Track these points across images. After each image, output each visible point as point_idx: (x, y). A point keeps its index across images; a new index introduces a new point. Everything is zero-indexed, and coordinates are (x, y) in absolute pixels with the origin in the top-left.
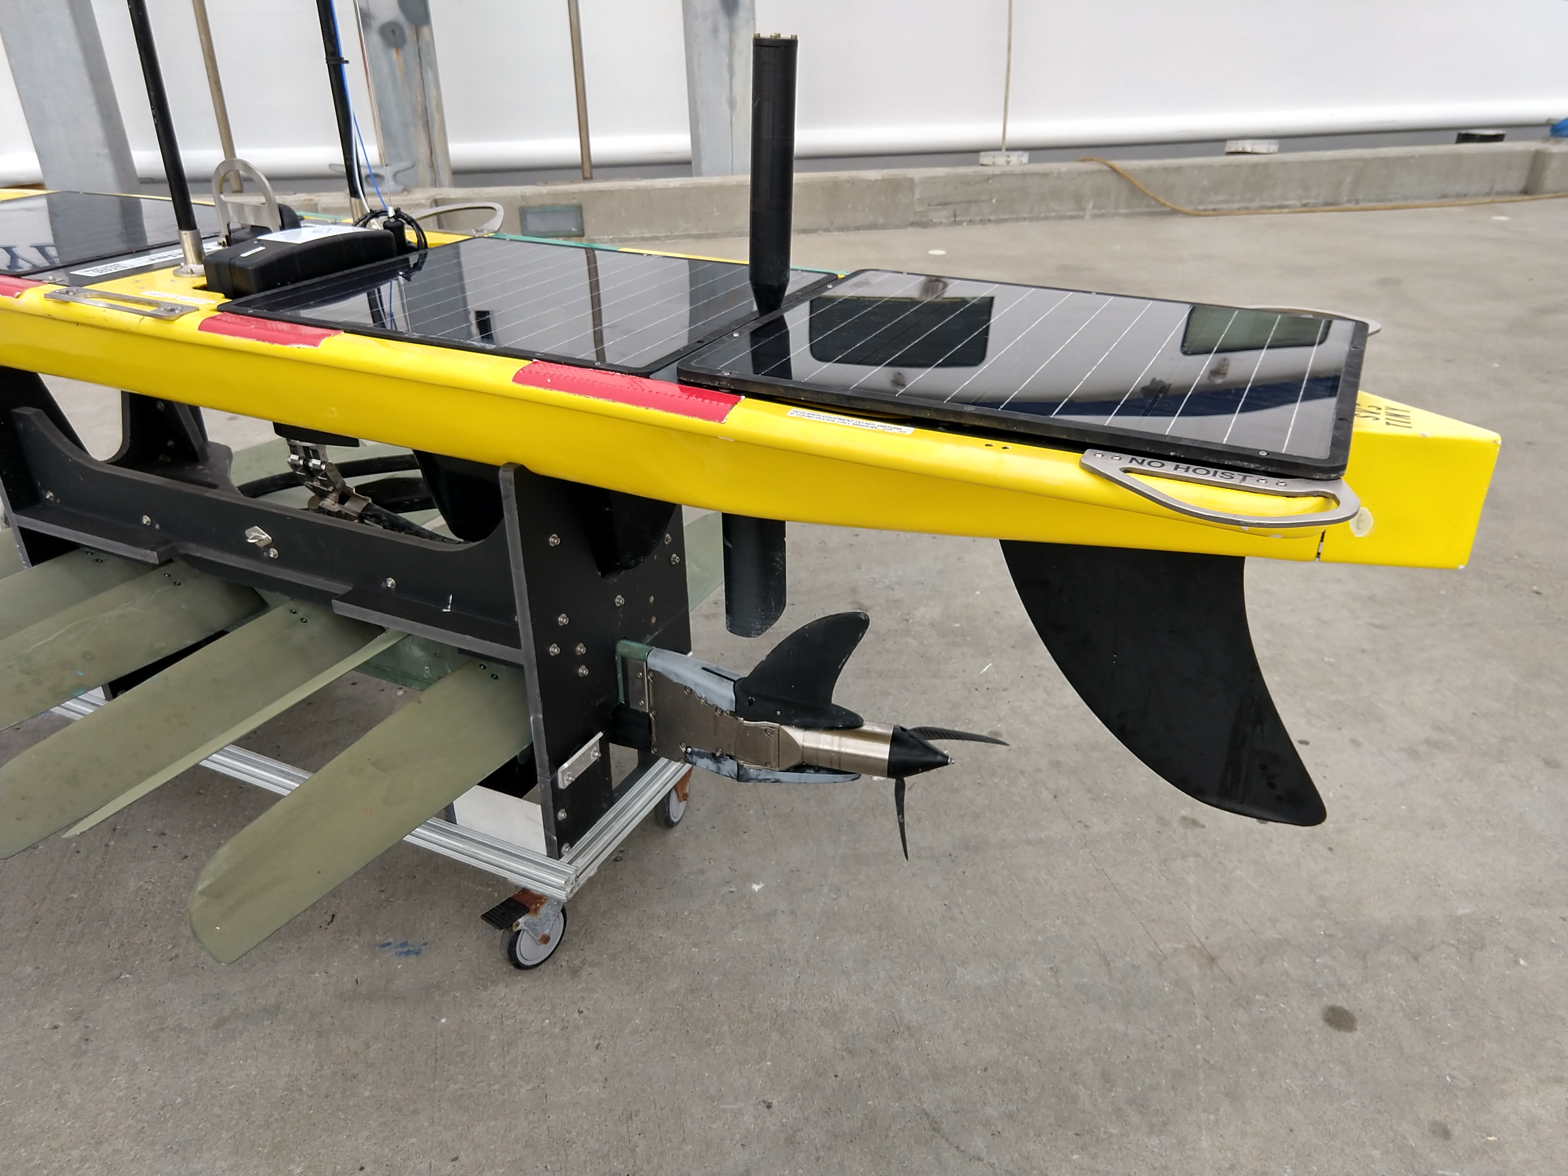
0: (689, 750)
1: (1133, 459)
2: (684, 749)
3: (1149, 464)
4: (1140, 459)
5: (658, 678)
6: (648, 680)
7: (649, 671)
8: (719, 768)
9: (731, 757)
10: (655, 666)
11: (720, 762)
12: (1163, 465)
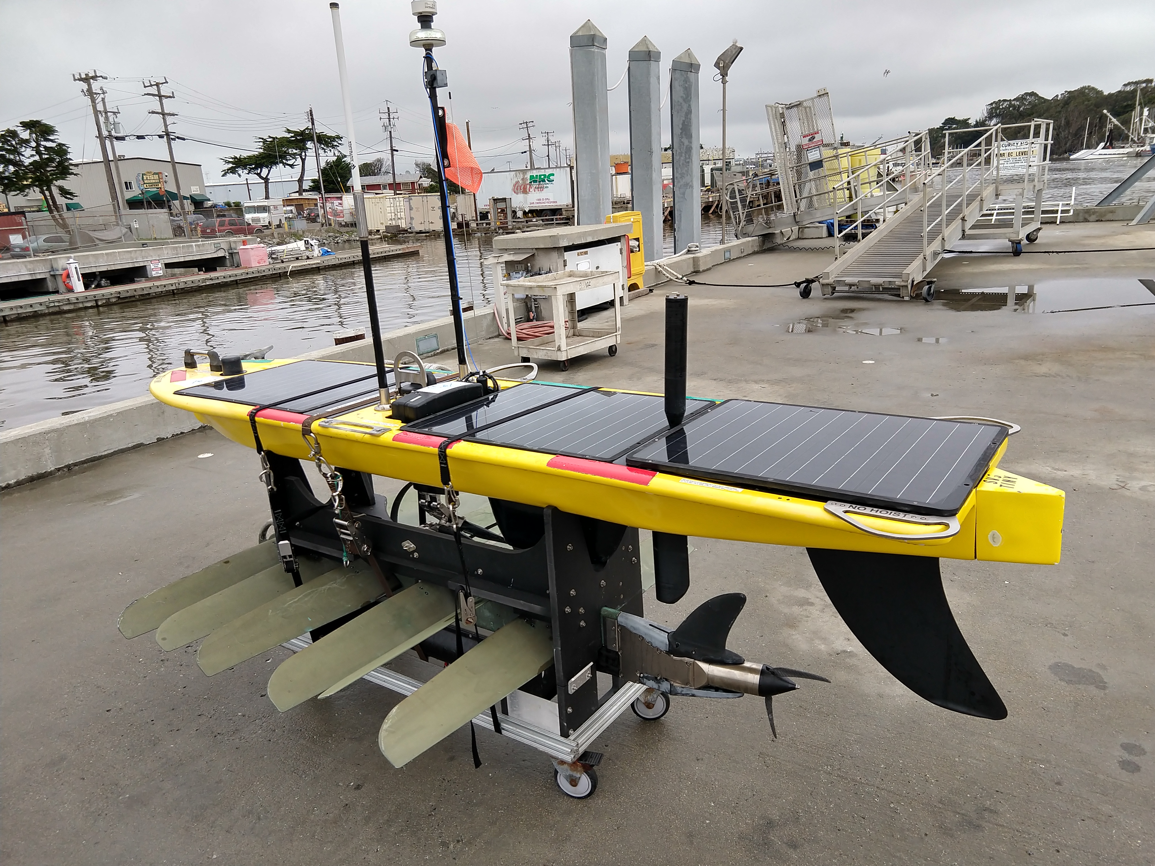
0: (642, 675)
1: (851, 506)
2: (638, 675)
3: (858, 508)
4: (854, 506)
5: (624, 630)
6: (618, 631)
7: (619, 625)
8: (659, 686)
9: (667, 680)
10: (622, 623)
11: (660, 683)
12: (865, 509)
